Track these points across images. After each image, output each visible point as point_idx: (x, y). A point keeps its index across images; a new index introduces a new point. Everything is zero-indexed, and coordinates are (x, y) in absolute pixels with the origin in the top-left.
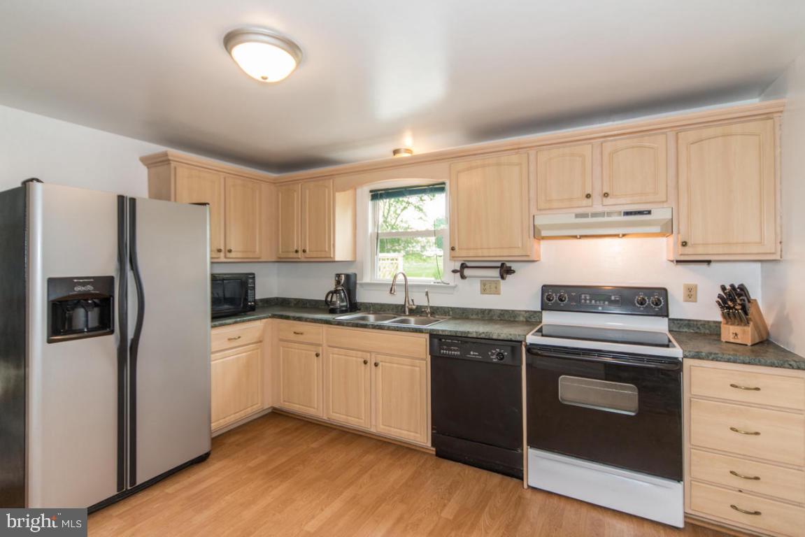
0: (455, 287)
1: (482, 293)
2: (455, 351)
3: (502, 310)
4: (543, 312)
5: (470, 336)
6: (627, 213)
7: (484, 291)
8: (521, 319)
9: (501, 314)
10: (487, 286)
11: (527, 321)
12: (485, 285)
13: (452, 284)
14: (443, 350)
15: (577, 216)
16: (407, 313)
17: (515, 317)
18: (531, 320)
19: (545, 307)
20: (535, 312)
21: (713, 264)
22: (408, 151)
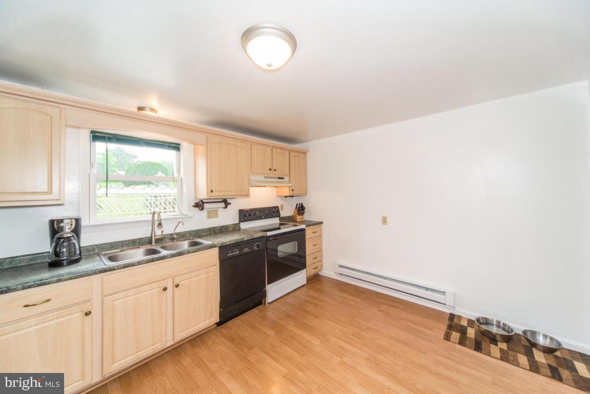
0: (191, 217)
1: (208, 218)
2: (236, 251)
3: (221, 226)
4: (241, 223)
5: (244, 240)
6: (279, 178)
7: (209, 217)
8: (231, 229)
9: (220, 229)
10: (211, 214)
11: (234, 230)
12: (209, 213)
13: (190, 215)
14: (229, 253)
15: (265, 177)
16: (153, 244)
17: (228, 229)
18: (236, 228)
19: (241, 221)
20: (237, 224)
21: (294, 197)
22: (152, 110)
